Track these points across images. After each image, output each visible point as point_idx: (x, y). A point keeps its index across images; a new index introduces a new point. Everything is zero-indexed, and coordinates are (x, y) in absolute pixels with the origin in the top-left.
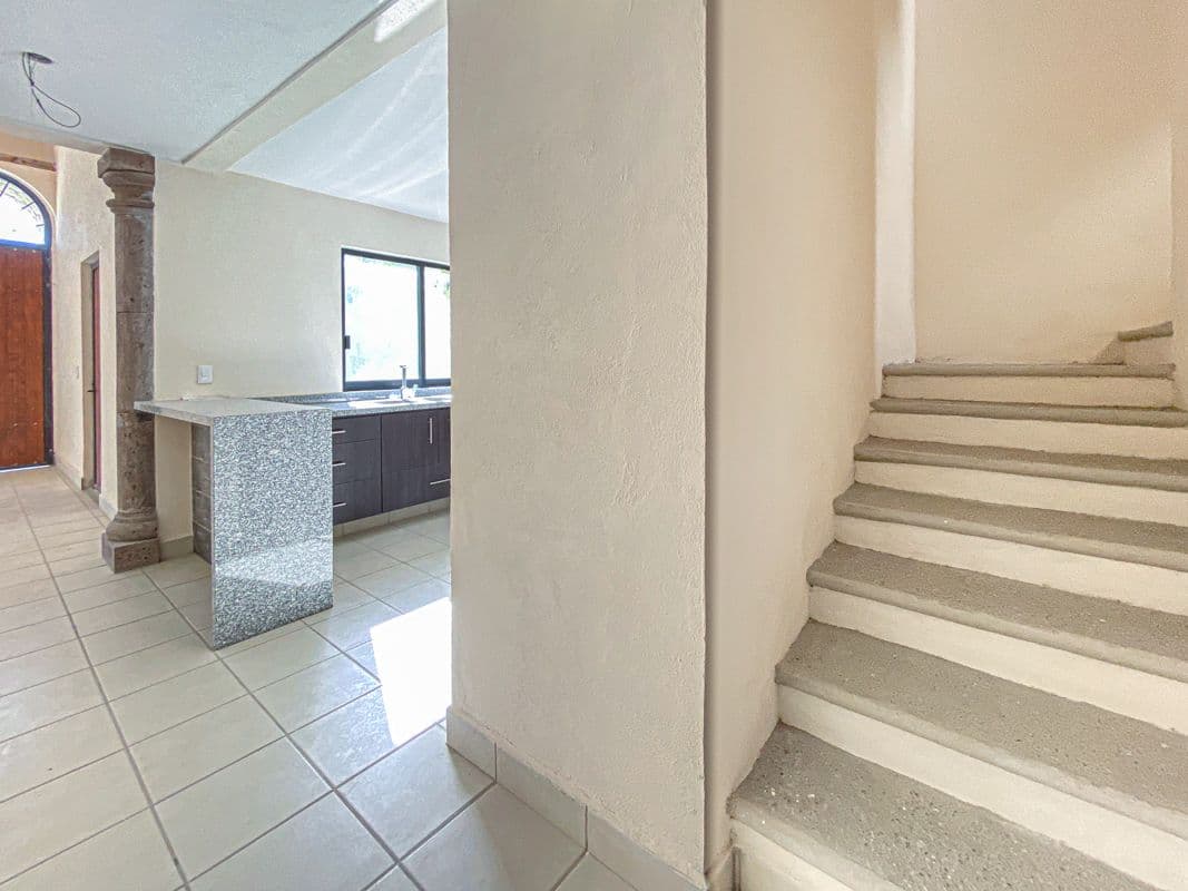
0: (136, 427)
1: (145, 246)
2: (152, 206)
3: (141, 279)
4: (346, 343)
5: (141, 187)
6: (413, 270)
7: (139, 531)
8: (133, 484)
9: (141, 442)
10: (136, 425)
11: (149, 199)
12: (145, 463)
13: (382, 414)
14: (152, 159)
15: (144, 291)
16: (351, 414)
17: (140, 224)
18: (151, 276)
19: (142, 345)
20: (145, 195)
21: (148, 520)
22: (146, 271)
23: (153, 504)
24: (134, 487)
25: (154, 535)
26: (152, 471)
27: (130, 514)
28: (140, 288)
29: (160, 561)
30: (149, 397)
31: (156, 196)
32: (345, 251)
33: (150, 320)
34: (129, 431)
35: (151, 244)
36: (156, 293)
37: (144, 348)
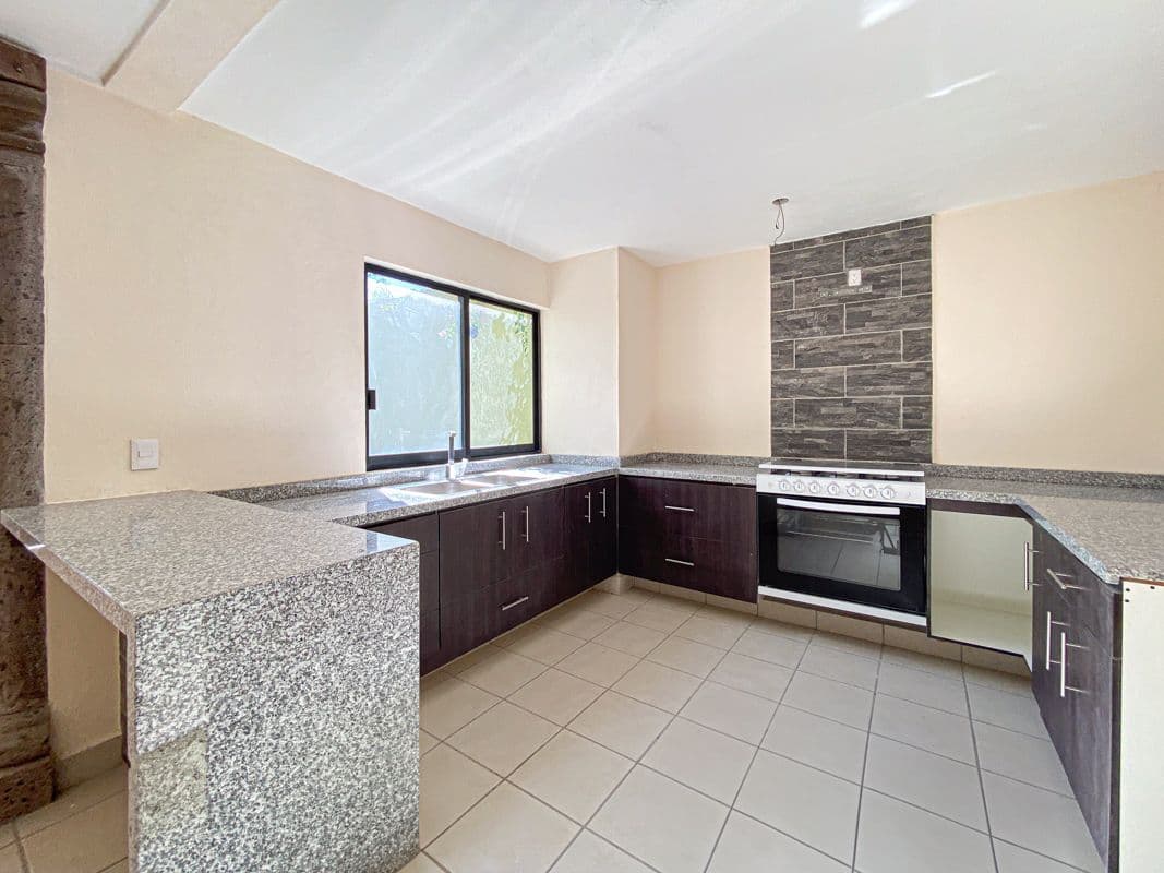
1: (27, 224)
2: (39, 150)
3: (18, 283)
4: (370, 400)
5: (16, 112)
6: (454, 303)
7: (11, 750)
11: (36, 137)
12: (24, 621)
13: (439, 511)
14: (40, 64)
15: (24, 306)
16: (397, 515)
17: (16, 181)
18: (39, 279)
19: (19, 405)
20: (25, 129)
21: (30, 725)
22: (29, 269)
23: (42, 694)
25: (45, 751)
26: (39, 633)
28: (13, 299)
29: (56, 794)
30: (34, 497)
31: (50, 133)
32: (370, 268)
33: (36, 358)
35: (39, 220)
37: (24, 410)
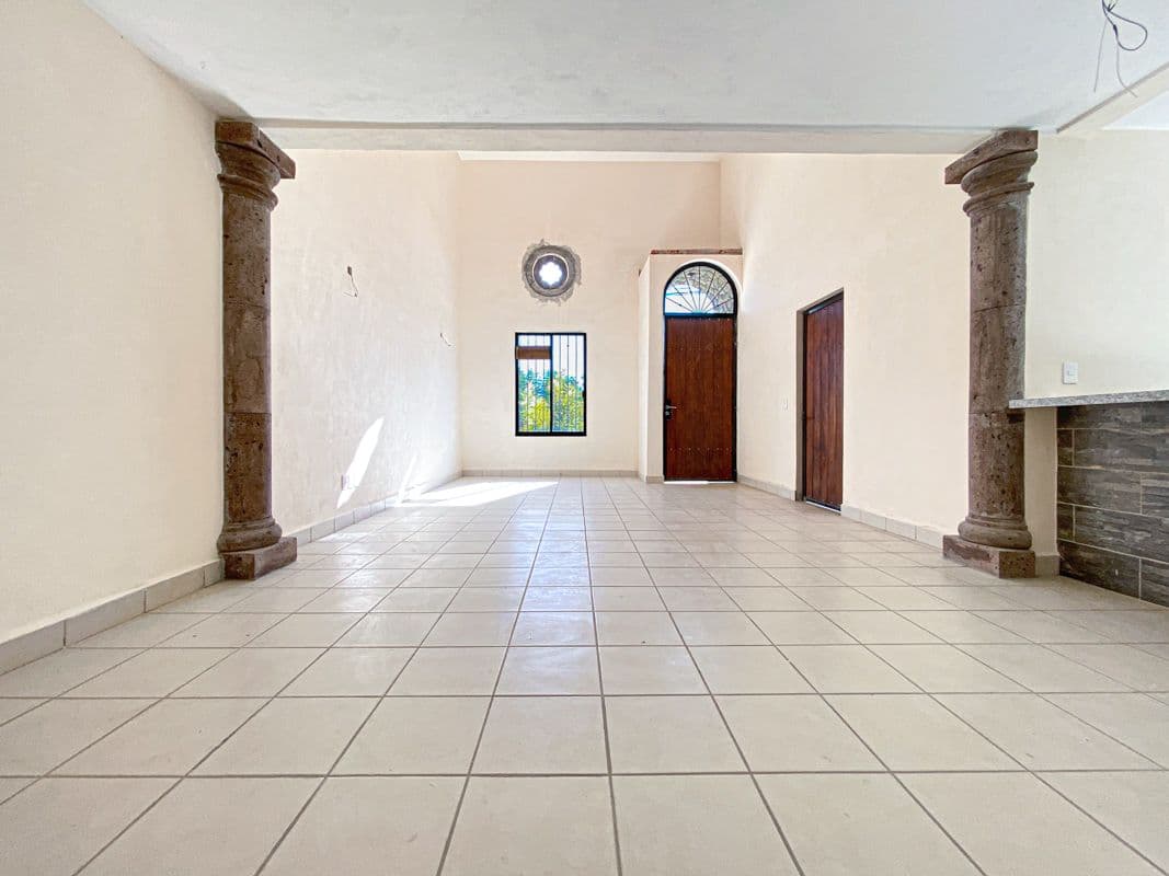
0: (1006, 428)
1: (1020, 233)
3: (1015, 269)
8: (1001, 488)
9: (1012, 445)
10: (1007, 426)
12: (1015, 468)
15: (1018, 283)
17: (1014, 211)
18: (1024, 265)
19: (1014, 341)
21: (1018, 529)
22: (1020, 260)
23: (1021, 512)
24: (1003, 492)
25: (1026, 545)
26: (1021, 475)
27: (999, 520)
28: (1013, 279)
29: (1035, 575)
30: (1020, 396)
33: (1022, 313)
34: (996, 433)
35: (1025, 229)
36: (1029, 284)
37: (1017, 343)
